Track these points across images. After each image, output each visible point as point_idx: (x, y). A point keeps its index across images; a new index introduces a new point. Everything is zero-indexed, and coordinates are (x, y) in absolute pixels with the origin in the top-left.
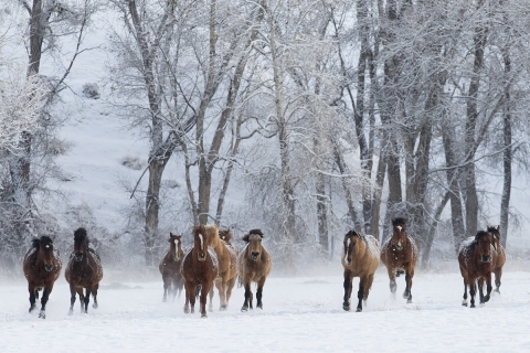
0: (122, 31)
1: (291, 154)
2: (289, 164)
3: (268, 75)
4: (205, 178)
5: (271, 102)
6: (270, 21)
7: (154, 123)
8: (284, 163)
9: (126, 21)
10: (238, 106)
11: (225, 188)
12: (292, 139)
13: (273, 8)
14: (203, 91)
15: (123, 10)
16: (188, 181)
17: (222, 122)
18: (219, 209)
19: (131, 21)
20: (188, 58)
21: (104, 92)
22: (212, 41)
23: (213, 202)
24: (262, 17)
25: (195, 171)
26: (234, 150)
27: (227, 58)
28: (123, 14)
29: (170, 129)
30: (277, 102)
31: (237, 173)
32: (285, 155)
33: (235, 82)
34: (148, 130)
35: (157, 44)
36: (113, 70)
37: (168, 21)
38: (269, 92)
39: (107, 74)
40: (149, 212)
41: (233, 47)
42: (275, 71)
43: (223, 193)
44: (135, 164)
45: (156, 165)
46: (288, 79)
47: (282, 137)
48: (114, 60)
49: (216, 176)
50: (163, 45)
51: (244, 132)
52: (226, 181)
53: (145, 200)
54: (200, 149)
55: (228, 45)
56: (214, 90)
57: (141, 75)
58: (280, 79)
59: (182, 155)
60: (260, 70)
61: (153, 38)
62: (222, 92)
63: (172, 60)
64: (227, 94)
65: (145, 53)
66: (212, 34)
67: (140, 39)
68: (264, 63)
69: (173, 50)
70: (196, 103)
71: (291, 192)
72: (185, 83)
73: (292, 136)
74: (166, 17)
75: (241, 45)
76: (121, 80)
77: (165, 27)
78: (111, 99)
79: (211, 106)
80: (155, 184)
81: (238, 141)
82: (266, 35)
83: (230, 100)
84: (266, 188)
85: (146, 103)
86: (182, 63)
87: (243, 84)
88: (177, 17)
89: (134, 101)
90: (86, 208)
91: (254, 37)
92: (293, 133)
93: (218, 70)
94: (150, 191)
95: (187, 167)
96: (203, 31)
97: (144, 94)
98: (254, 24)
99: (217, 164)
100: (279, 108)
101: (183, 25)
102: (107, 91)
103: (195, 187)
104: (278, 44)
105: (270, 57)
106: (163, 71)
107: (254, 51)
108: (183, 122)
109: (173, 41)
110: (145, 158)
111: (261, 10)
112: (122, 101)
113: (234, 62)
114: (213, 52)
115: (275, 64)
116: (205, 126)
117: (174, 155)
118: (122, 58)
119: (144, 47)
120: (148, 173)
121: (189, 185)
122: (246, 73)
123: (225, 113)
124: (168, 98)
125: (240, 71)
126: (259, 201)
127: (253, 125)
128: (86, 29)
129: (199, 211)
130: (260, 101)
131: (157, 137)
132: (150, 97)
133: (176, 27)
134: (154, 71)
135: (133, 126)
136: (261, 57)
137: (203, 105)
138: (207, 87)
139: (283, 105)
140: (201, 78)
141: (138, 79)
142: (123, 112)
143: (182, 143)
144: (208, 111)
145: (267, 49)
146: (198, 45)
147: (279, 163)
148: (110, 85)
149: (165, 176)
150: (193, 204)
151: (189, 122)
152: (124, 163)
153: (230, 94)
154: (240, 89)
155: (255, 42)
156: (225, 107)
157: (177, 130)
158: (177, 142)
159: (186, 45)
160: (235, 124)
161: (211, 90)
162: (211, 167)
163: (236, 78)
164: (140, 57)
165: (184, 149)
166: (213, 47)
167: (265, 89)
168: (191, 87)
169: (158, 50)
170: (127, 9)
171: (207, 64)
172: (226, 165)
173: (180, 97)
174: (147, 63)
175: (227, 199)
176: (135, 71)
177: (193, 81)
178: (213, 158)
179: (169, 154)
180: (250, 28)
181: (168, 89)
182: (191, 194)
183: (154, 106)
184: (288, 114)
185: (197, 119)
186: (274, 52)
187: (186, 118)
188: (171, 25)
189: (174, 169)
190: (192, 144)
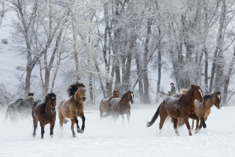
0: (17, 19)
1: (79, 65)
2: (79, 69)
3: (71, 36)
4: (47, 74)
5: (72, 46)
6: (72, 16)
7: (29, 54)
8: (77, 68)
9: (18, 15)
10: (60, 47)
11: (55, 77)
12: (80, 60)
13: (73, 11)
14: (47, 41)
15: (17, 11)
16: (41, 75)
17: (54, 53)
18: (53, 85)
19: (20, 16)
20: (41, 29)
21: (10, 42)
22: (50, 23)
23: (50, 83)
24: (69, 14)
25: (44, 71)
26: (58, 64)
27: (56, 29)
28: (17, 13)
29: (34, 56)
30: (74, 46)
31: (59, 72)
32: (77, 66)
33: (59, 38)
34: (26, 56)
35: (30, 24)
36: (13, 34)
37: (34, 16)
38: (71, 42)
39: (11, 35)
40: (27, 87)
41: (58, 25)
42: (74, 34)
43: (54, 79)
44: (21, 69)
45: (29, 70)
46: (78, 37)
47: (76, 59)
48: (14, 30)
49: (52, 73)
50: (32, 24)
51: (62, 57)
52: (55, 75)
53: (25, 82)
54: (46, 63)
55: (56, 24)
56: (51, 41)
57: (24, 35)
58: (76, 37)
59: (39, 65)
60: (68, 34)
61: (28, 22)
62: (54, 42)
63: (35, 30)
64: (56, 43)
65: (25, 27)
66: (50, 20)
67: (23, 22)
68: (69, 31)
69: (35, 26)
70: (44, 46)
71: (79, 79)
72: (40, 39)
73: (80, 58)
74: (33, 14)
75: (61, 25)
76: (16, 37)
77: (32, 18)
78: (12, 44)
79: (50, 47)
80: (29, 76)
81: (60, 60)
82: (70, 21)
83: (57, 45)
84: (70, 78)
85: (26, 46)
86: (39, 31)
87: (62, 39)
88: (37, 14)
89: (21, 45)
90: (3, 85)
91: (66, 21)
92: (81, 57)
93: (52, 34)
94: (27, 79)
95: (41, 70)
96: (47, 19)
97: (25, 43)
98: (66, 17)
99: (52, 69)
100: (75, 48)
101: (39, 17)
102: (11, 41)
103: (44, 77)
104: (75, 24)
105: (72, 29)
106: (32, 34)
107: (66, 27)
108: (39, 53)
109: (36, 23)
110: (25, 66)
111: (68, 12)
112: (16, 45)
113: (58, 31)
114: (50, 27)
115: (74, 32)
116: (47, 54)
117: (36, 65)
118: (16, 29)
119: (25, 25)
120: (26, 72)
121: (41, 77)
122: (63, 35)
123: (55, 50)
124: (34, 44)
125: (60, 34)
126: (67, 82)
127: (65, 54)
128: (3, 18)
129: (45, 86)
130: (68, 45)
131: (29, 59)
132: (27, 44)
133: (37, 18)
134: (28, 34)
135: (21, 54)
136: (68, 29)
137: (47, 47)
138: (48, 40)
139: (77, 47)
140: (46, 37)
141: (23, 37)
142: (17, 49)
143: (39, 61)
144: (49, 49)
145: (71, 26)
146: (45, 24)
147: (75, 68)
148: (12, 39)
149: (33, 73)
150: (43, 83)
151: (41, 53)
152: (17, 68)
153: (57, 43)
154: (61, 41)
155: (66, 23)
156: (55, 48)
157: (37, 56)
158: (37, 60)
159: (41, 24)
160: (59, 54)
161: (50, 41)
162: (50, 70)
163: (59, 37)
164: (23, 29)
165: (40, 63)
166: (50, 25)
167: (70, 41)
168: (42, 40)
169: (30, 26)
170: (19, 11)
171: (48, 31)
172: (55, 69)
173: (38, 44)
174: (26, 31)
175: (55, 82)
176: (21, 34)
177: (43, 38)
178: (51, 67)
179: (34, 65)
180: (64, 18)
181: (34, 41)
182: (42, 80)
183: (29, 47)
184: (78, 50)
185: (45, 52)
186: (73, 27)
187: (40, 52)
188: (35, 17)
189: (36, 70)
190: (43, 61)
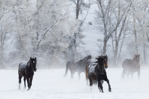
0: (98, 9)
1: (137, 38)
2: (137, 41)
3: (132, 20)
4: (117, 44)
5: (133, 26)
6: (133, 7)
7: (105, 31)
8: (136, 41)
9: (99, 7)
10: (125, 27)
11: (122, 46)
12: (138, 35)
13: (133, 4)
14: (117, 23)
15: (98, 4)
16: (113, 44)
17: (121, 31)
18: (120, 51)
19: (100, 7)
20: (113, 16)
21: (93, 24)
22: (119, 12)
23: (119, 49)
24: (131, 6)
25: (115, 42)
26: (124, 38)
27: (123, 16)
28: (98, 5)
29: (109, 32)
30: (134, 26)
31: (125, 43)
33: (124, 21)
34: (104, 32)
35: (106, 12)
36: (95, 18)
37: (109, 7)
38: (132, 24)
39: (94, 19)
40: (104, 52)
41: (124, 13)
42: (134, 19)
43: (121, 47)
44: (100, 41)
45: (105, 41)
46: (137, 21)
47: (135, 34)
48: (96, 16)
49: (120, 43)
50: (107, 13)
51: (126, 33)
52: (122, 45)
53: (103, 49)
54: (116, 37)
55: (123, 13)
56: (119, 23)
57: (102, 20)
58: (135, 21)
59: (112, 38)
61: (105, 11)
62: (121, 24)
63: (109, 16)
64: (122, 24)
65: (103, 14)
66: (119, 10)
67: (102, 11)
68: (131, 17)
69: (110, 14)
70: (115, 26)
71: (137, 47)
72: (112, 22)
73: (138, 34)
74: (108, 6)
75: (126, 13)
76: (97, 21)
77: (108, 8)
78: (95, 25)
79: (119, 27)
80: (105, 45)
81: (125, 35)
82: (132, 10)
83: (123, 26)
84: (131, 46)
85: (103, 26)
86: (112, 17)
87: (126, 22)
88: (111, 6)
89: (100, 26)
90: (89, 51)
91: (129, 11)
93: (120, 19)
94: (104, 47)
95: (113, 41)
96: (117, 9)
97: (103, 24)
98: (129, 8)
99: (120, 41)
100: (135, 28)
101: (112, 8)
102: (94, 23)
103: (115, 46)
104: (134, 12)
105: (133, 15)
106: (107, 19)
107: (129, 14)
108: (112, 31)
109: (110, 12)
110: (103, 39)
111: (131, 5)
112: (98, 26)
113: (124, 17)
114: (119, 14)
115: (134, 17)
116: (117, 32)
117: (110, 39)
118: (98, 16)
119: (103, 13)
120: (103, 43)
121: (113, 46)
122: (127, 19)
123: (122, 29)
124: (108, 25)
125: (125, 19)
126: (130, 49)
127: (128, 31)
128: (90, 9)
129: (115, 52)
130: (130, 26)
131: (106, 34)
132: (104, 25)
133: (110, 8)
134: (105, 19)
135: (100, 32)
136: (130, 15)
137: (117, 27)
138: (118, 22)
139: (136, 27)
140: (116, 20)
141: (101, 20)
142: (98, 28)
143: (111, 36)
144: (118, 28)
145: (132, 14)
146: (116, 12)
147: (134, 40)
148: (95, 22)
149: (108, 43)
150: (114, 50)
151: (113, 31)
152: (98, 40)
153: (123, 24)
154: (126, 23)
155: (129, 12)
156: (122, 27)
157: (110, 33)
158: (110, 35)
159: (113, 12)
160: (124, 31)
161: (118, 23)
162: (118, 41)
163: (124, 20)
164: (102, 15)
165: (112, 37)
166: (119, 13)
167: (131, 23)
168: (114, 23)
169: (106, 14)
170: (99, 4)
171: (118, 17)
172: (122, 41)
173: (111, 25)
174: (104, 17)
175: (122, 49)
176: (101, 19)
177: (114, 21)
178: (119, 39)
179: (108, 38)
180: (128, 9)
181: (108, 23)
182: (114, 48)
183: (105, 27)
184: (137, 29)
185: (115, 30)
186: (134, 14)
187: (113, 30)
188: (109, 8)
189: (110, 42)
190: (114, 36)
